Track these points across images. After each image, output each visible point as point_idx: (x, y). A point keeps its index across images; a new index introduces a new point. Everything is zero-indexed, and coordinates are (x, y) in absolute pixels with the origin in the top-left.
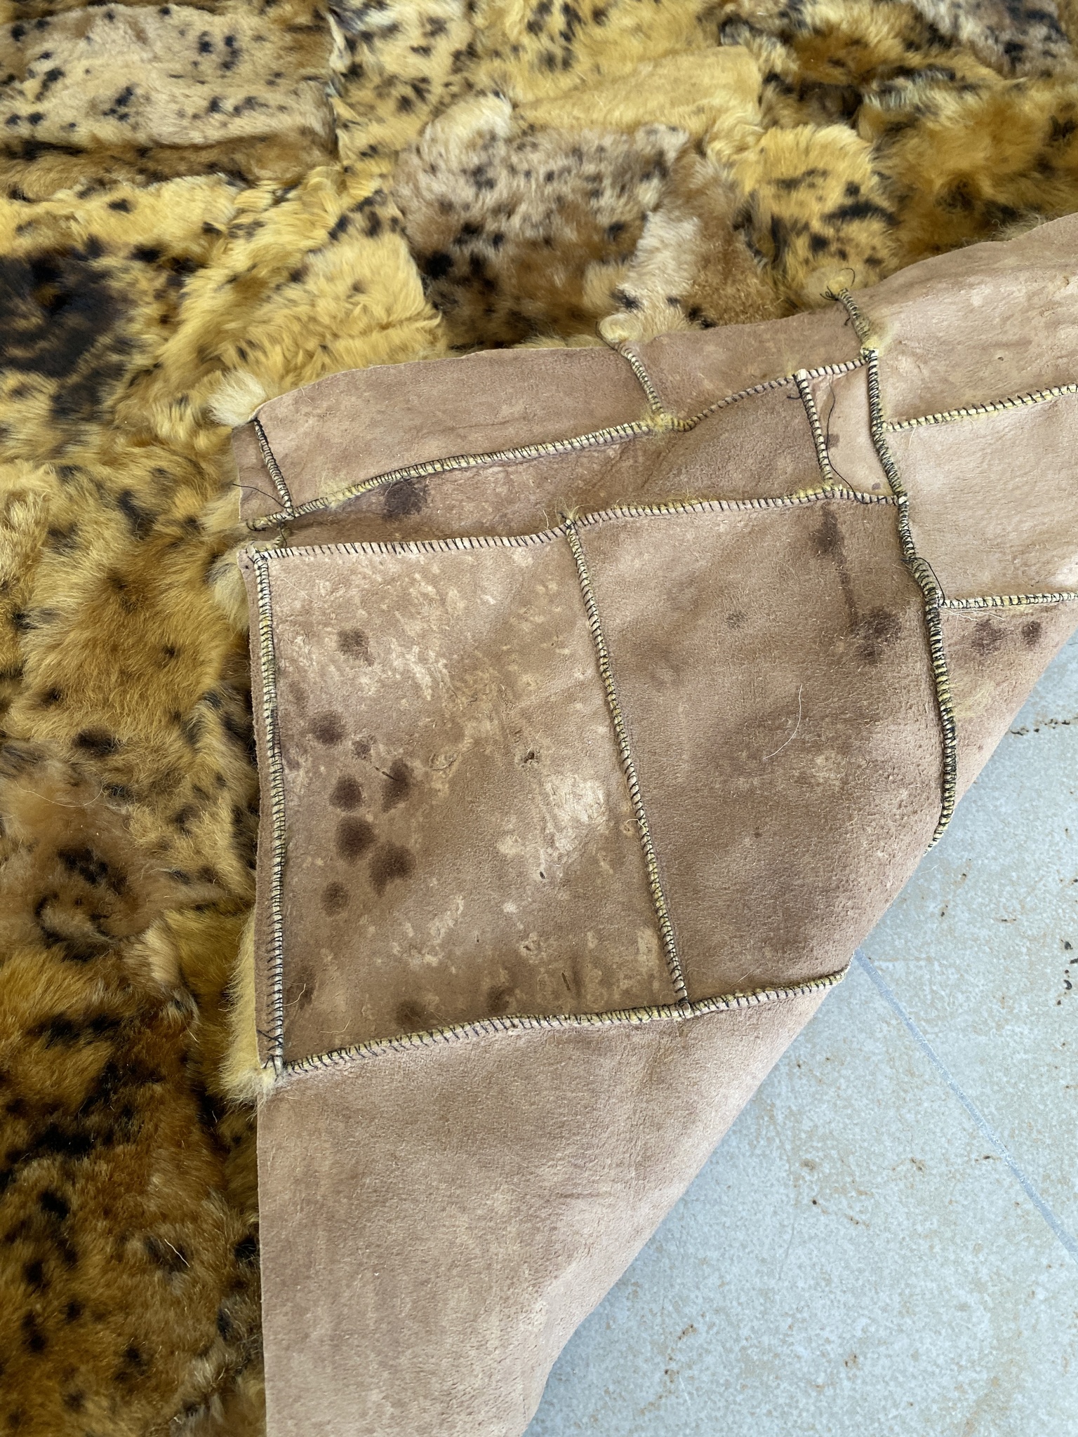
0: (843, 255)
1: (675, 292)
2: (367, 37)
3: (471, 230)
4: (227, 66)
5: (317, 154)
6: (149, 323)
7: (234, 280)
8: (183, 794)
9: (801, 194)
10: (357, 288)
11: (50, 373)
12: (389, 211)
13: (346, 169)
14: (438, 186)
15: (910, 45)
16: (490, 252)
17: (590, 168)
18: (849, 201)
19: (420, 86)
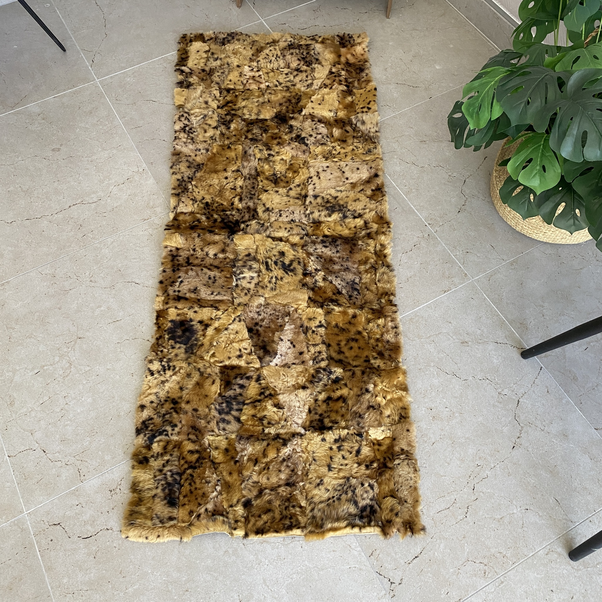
0: (317, 334)
1: (289, 339)
2: (240, 279)
3: (257, 324)
4: (214, 283)
5: (230, 305)
6: (201, 336)
7: (216, 329)
8: (209, 419)
9: (312, 322)
10: (237, 332)
11: (184, 344)
12: (243, 318)
13: (236, 308)
14: (251, 315)
15: (334, 294)
16: (260, 329)
17: (277, 314)
18: (319, 324)
19: (249, 290)
